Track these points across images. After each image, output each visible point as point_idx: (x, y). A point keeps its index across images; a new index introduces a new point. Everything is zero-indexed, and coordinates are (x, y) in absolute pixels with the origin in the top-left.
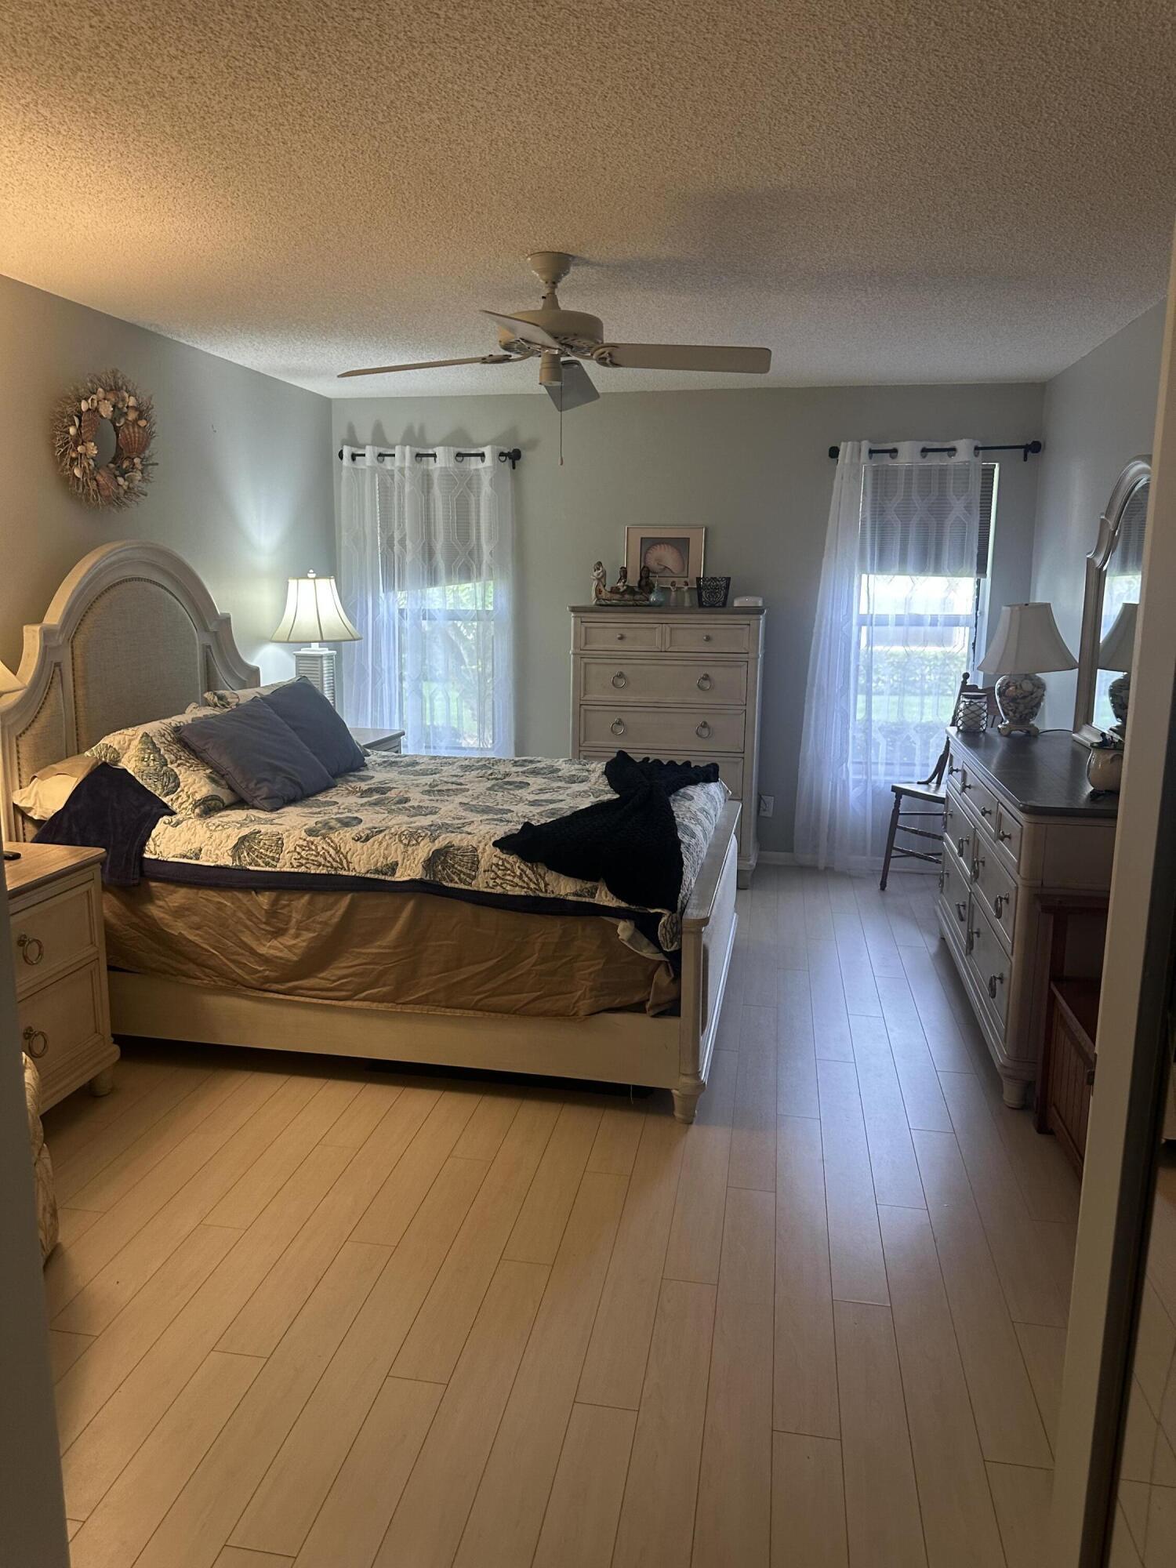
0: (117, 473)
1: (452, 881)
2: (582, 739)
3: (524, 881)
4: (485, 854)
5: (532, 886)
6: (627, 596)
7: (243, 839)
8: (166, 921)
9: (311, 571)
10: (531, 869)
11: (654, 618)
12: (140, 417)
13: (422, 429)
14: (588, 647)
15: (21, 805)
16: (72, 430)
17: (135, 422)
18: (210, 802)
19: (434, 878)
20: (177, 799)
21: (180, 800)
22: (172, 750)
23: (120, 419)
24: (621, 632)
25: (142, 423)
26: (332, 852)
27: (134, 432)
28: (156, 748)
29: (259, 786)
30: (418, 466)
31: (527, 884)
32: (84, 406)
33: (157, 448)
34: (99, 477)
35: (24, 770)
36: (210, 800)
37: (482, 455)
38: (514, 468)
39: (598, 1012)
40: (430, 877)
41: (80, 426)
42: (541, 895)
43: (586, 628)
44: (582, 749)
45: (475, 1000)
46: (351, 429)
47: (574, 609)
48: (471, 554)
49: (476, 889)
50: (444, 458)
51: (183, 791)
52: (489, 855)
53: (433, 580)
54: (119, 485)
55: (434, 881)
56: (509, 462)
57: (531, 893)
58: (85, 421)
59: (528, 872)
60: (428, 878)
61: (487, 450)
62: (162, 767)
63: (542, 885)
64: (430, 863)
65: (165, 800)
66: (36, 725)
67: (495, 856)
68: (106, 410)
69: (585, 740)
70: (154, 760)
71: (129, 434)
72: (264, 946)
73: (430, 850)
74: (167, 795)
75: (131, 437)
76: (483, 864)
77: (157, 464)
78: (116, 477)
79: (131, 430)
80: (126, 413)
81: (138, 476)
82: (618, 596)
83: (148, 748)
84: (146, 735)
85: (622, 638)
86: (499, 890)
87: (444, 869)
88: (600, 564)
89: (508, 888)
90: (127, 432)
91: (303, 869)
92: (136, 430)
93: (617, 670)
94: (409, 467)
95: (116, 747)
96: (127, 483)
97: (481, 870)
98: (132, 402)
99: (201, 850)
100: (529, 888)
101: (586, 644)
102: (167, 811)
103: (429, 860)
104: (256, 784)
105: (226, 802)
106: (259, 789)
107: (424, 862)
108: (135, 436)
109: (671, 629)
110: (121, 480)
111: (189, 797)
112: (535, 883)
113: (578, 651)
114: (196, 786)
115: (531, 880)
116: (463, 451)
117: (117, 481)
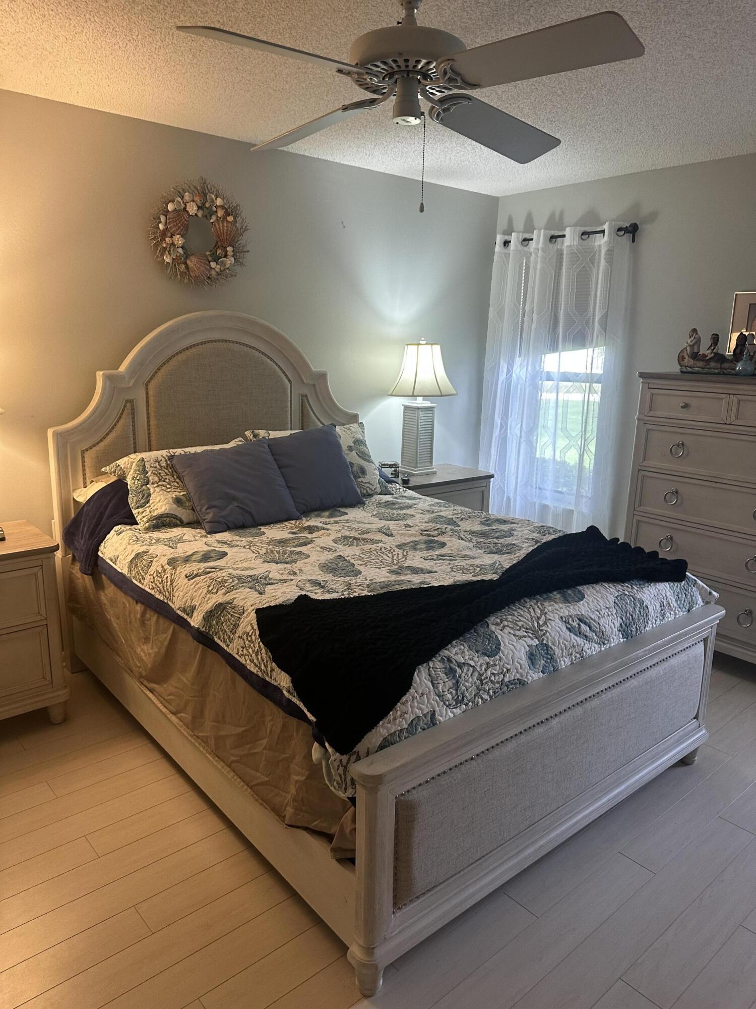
0: (210, 259)
1: (219, 638)
2: (637, 505)
3: (258, 659)
4: (246, 619)
5: (263, 667)
6: (713, 364)
7: (137, 555)
8: (107, 607)
9: (423, 339)
10: (266, 651)
11: (723, 388)
12: (227, 214)
13: (562, 214)
14: (652, 413)
15: (77, 499)
16: (161, 227)
17: (224, 218)
18: (165, 519)
19: (209, 631)
20: (143, 512)
21: (144, 514)
22: (160, 474)
23: (211, 216)
24: (687, 400)
25: (230, 219)
26: (169, 584)
27: (223, 226)
28: (145, 470)
29: (208, 511)
30: (551, 246)
31: (260, 663)
32: (171, 207)
33: (248, 240)
34: (188, 262)
35: (88, 475)
36: (166, 517)
37: (603, 232)
38: (633, 241)
39: (298, 827)
40: (206, 629)
41: (166, 223)
42: (267, 679)
43: (652, 395)
44: (636, 513)
45: (230, 760)
46: (510, 221)
47: (642, 375)
48: (587, 323)
49: (230, 652)
50: (570, 239)
51: (149, 506)
52: (249, 623)
53: (554, 347)
54: (211, 268)
55: (208, 633)
56: (629, 236)
57: (260, 674)
58: (169, 219)
59: (263, 651)
60: (204, 629)
61: (606, 227)
62: (142, 486)
63: (269, 669)
64: (209, 616)
65: (135, 512)
66: (102, 444)
67: (251, 624)
68: (192, 209)
69: (640, 505)
70: (139, 480)
71: (219, 228)
72: (140, 647)
73: (216, 602)
74: (138, 508)
75: (220, 230)
76: (240, 631)
77: (249, 251)
78: (209, 262)
79: (221, 225)
80: (216, 211)
81: (230, 261)
82: (701, 364)
83: (139, 470)
84: (143, 460)
85: (686, 406)
86: (242, 660)
87: (217, 624)
88: (695, 330)
89: (248, 662)
90: (217, 227)
91: (152, 592)
92: (225, 224)
93: (679, 439)
94: (542, 248)
95: (122, 466)
96: (218, 267)
97: (237, 635)
98: (219, 202)
99: (118, 558)
100: (259, 668)
101: (650, 410)
102: (130, 521)
103: (211, 612)
104: (207, 509)
105: (185, 519)
106: (208, 513)
107: (206, 612)
108: (223, 230)
109: (739, 401)
110: (213, 264)
111: (150, 512)
112: (264, 665)
113: (642, 417)
114: (159, 504)
115: (263, 660)
116: (589, 229)
117: (210, 266)
